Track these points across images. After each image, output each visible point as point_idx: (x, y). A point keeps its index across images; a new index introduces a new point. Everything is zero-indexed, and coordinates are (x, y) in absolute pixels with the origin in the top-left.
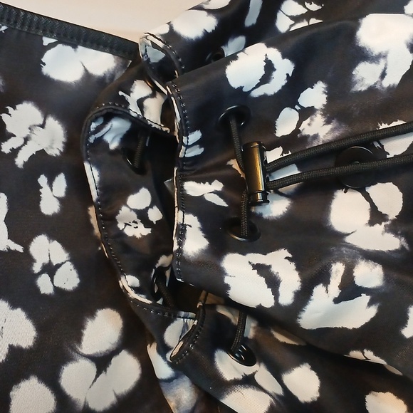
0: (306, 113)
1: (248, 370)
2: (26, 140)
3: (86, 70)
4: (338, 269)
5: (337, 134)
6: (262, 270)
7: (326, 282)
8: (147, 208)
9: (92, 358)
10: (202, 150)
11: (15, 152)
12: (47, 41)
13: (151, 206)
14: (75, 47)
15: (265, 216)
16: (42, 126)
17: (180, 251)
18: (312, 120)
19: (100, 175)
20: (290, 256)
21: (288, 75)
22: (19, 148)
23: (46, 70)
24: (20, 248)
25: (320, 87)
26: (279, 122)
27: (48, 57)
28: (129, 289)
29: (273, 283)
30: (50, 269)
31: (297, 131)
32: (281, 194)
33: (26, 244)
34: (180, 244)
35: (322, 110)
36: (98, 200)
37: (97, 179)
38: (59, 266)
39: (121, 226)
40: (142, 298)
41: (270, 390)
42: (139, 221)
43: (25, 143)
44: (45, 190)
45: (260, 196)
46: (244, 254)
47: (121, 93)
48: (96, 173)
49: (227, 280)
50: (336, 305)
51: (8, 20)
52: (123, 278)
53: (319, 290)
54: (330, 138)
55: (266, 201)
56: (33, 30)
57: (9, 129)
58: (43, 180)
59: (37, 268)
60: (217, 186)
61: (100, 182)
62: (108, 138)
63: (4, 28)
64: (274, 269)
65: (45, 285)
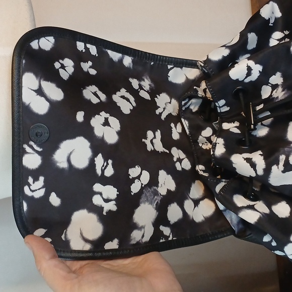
0: (275, 87)
1: (252, 203)
2: (164, 109)
3: (187, 77)
4: (282, 158)
5: (286, 96)
6: (249, 160)
7: (278, 164)
8: (211, 136)
9: (193, 200)
10: (229, 108)
11: (161, 114)
12: (169, 67)
13: (212, 135)
14: (181, 68)
15: (257, 136)
16: (170, 103)
17: (214, 154)
18: (277, 90)
19: (189, 124)
20: (262, 153)
21: (259, 71)
22: (162, 112)
23: (170, 79)
24: (168, 152)
25: (279, 74)
26: (262, 92)
27: (171, 73)
28: (199, 171)
29: (253, 165)
30: (180, 160)
31: (271, 95)
32: (265, 125)
33: (170, 150)
34: (214, 151)
35: (281, 85)
36: (189, 134)
37: (188, 125)
38: (183, 159)
39: (200, 145)
40: (206, 175)
41: (261, 211)
42: (207, 142)
43: (164, 110)
44: (174, 129)
45: (252, 126)
46: (241, 154)
47: (195, 87)
48: (187, 122)
49: (234, 165)
50: (284, 174)
51: (154, 60)
52: (197, 166)
53: (274, 168)
54: (283, 98)
55: (255, 129)
56: (164, 63)
57: (158, 104)
58: (172, 125)
59: (175, 159)
60: (237, 124)
61: (189, 126)
62: (192, 107)
63: (152, 63)
64: (254, 160)
65: (178, 167)
